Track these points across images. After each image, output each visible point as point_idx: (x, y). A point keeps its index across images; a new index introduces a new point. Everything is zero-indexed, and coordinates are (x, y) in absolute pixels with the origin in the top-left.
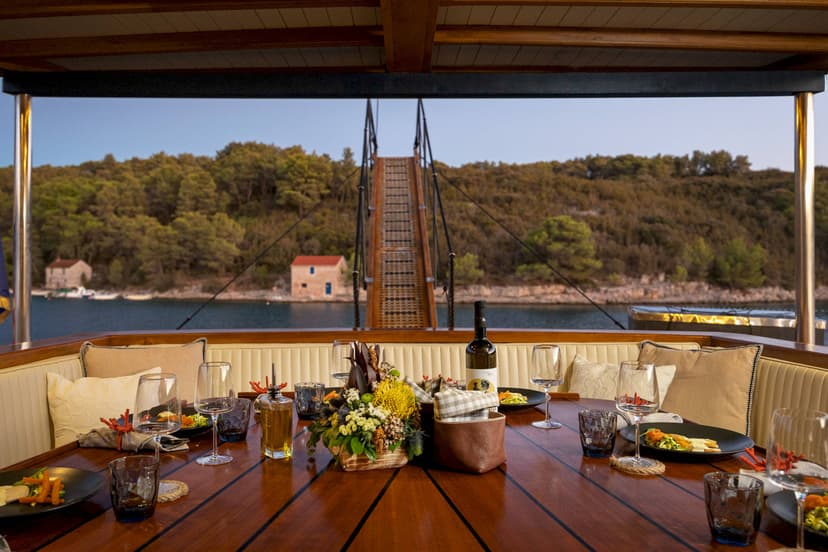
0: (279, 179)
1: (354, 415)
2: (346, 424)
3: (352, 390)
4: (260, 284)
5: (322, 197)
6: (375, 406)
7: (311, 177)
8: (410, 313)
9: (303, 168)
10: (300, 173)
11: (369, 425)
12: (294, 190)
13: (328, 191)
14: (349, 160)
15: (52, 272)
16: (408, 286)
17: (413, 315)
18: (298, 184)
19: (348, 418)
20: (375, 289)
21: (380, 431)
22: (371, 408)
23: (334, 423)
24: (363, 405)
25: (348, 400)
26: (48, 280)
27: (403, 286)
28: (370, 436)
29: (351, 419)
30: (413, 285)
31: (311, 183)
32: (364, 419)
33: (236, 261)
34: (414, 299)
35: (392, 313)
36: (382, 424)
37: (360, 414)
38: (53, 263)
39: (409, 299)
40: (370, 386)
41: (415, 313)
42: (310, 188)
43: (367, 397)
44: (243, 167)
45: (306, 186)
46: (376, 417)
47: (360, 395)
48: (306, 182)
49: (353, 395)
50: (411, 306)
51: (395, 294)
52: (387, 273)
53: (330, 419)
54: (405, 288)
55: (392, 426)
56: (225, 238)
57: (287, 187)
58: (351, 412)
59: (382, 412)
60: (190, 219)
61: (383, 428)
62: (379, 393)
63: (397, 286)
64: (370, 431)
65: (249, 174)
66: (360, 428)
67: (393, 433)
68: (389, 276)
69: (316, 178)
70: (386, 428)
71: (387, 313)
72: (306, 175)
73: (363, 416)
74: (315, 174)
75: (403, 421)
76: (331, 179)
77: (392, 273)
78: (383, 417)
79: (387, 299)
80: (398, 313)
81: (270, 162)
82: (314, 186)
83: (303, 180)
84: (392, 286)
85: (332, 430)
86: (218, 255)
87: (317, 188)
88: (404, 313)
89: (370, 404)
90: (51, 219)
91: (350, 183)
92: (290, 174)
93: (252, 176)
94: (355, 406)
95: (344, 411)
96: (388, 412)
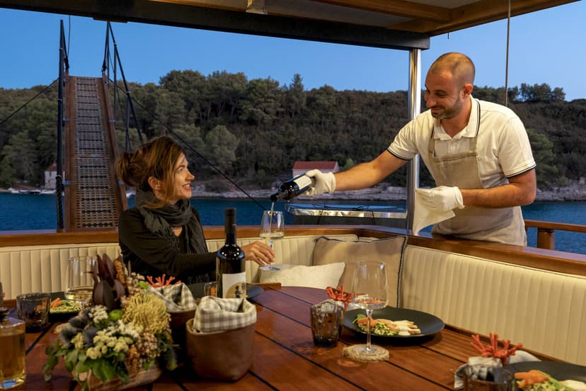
0: (242, 98)
1: (102, 336)
2: (93, 346)
3: (98, 308)
4: (260, 184)
5: (277, 113)
6: (126, 323)
7: (271, 98)
8: (104, 211)
9: (264, 90)
10: (261, 94)
11: (120, 345)
12: (254, 107)
13: (282, 110)
14: (298, 84)
15: (50, 175)
16: (102, 188)
17: (107, 213)
18: (259, 103)
19: (96, 339)
20: (72, 190)
21: (134, 351)
22: (122, 327)
23: (79, 345)
24: (112, 323)
25: (95, 320)
26: (46, 181)
27: (97, 188)
28: (123, 356)
29: (99, 340)
30: (107, 187)
31: (270, 102)
32: (115, 338)
33: (233, 165)
34: (108, 199)
35: (89, 212)
36: (134, 343)
37: (110, 333)
38: (51, 167)
39: (103, 199)
40: (119, 302)
41: (109, 211)
42: (269, 106)
43: (114, 314)
44: (205, 88)
45: (265, 105)
46: (128, 336)
47: (108, 312)
48: (265, 102)
49: (100, 313)
50: (106, 205)
51: (90, 194)
52: (82, 177)
53: (72, 341)
54: (100, 189)
55: (146, 344)
56: (225, 145)
57: (250, 106)
58: (99, 333)
59: (133, 330)
60: (187, 130)
61: (136, 346)
62: (129, 309)
63: (93, 188)
64: (122, 351)
65: (211, 94)
66: (110, 349)
67: (148, 351)
68: (84, 179)
69: (274, 99)
70: (140, 346)
71: (83, 212)
72: (266, 96)
73: (113, 335)
74: (273, 95)
75: (156, 335)
76: (284, 99)
77: (87, 177)
78: (136, 335)
79: (83, 199)
80: (94, 212)
81: (228, 85)
82: (273, 104)
83: (263, 99)
84: (87, 188)
85: (75, 353)
86: (222, 160)
87: (273, 106)
88: (99, 211)
89: (120, 322)
90: (46, 130)
91: (300, 103)
92: (252, 95)
93: (213, 96)
94: (103, 325)
95: (91, 331)
96: (140, 328)
